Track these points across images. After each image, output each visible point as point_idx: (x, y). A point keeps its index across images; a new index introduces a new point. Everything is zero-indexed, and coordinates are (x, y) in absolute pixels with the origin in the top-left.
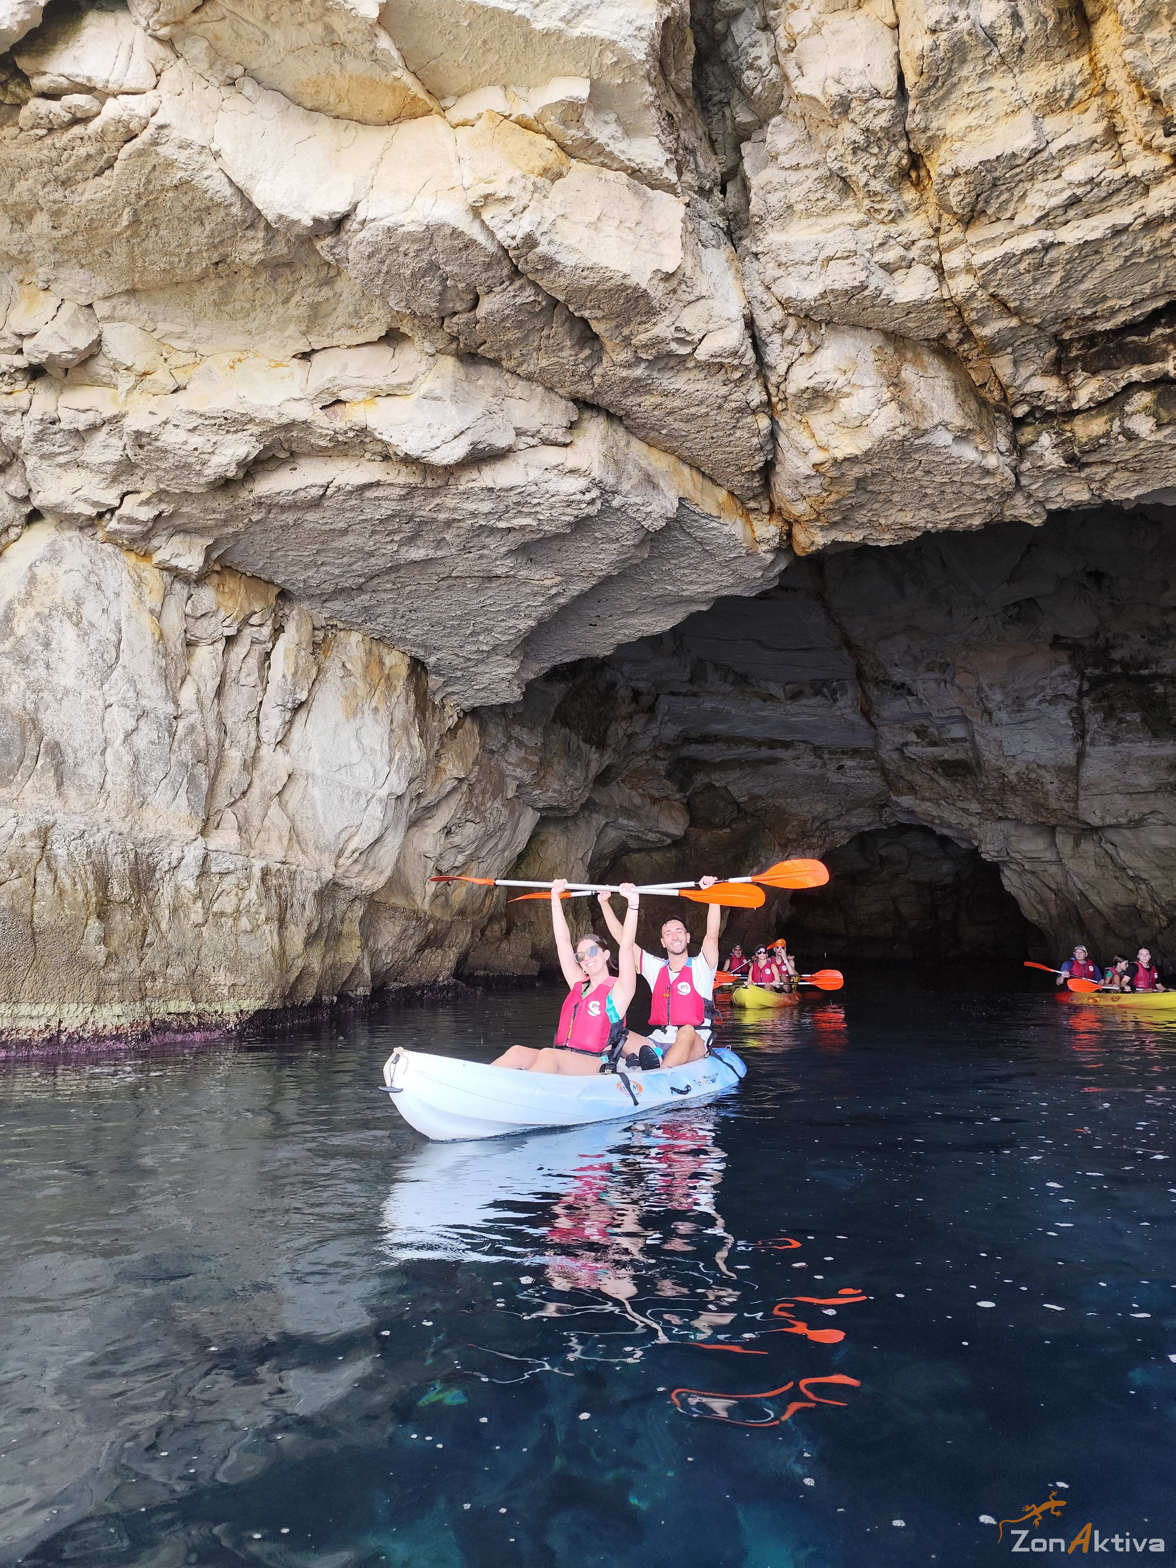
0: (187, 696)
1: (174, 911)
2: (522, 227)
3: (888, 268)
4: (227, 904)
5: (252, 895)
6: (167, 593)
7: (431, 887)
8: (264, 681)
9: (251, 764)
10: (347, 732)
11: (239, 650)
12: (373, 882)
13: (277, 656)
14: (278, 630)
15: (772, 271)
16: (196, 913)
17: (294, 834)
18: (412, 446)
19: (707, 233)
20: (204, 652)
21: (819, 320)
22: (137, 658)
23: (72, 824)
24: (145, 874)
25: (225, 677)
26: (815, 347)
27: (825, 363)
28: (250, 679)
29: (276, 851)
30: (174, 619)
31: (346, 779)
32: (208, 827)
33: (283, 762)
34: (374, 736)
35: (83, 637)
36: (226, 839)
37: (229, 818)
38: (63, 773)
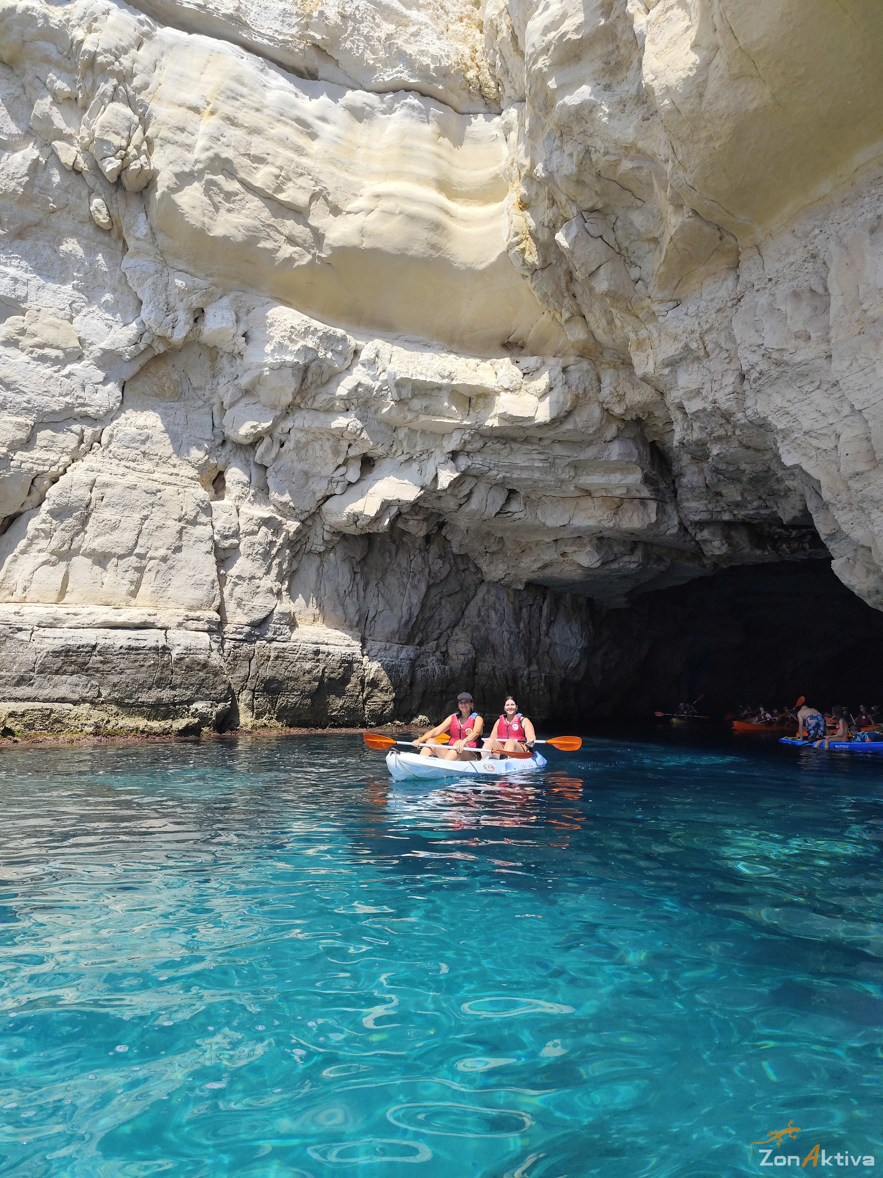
0: (522, 625)
1: (523, 688)
2: (611, 524)
3: (719, 512)
4: (535, 687)
5: (542, 684)
6: (515, 595)
7: (600, 678)
8: (541, 615)
9: (539, 642)
10: (567, 628)
11: (534, 608)
12: (577, 678)
13: (545, 607)
14: (545, 598)
15: (686, 512)
16: (528, 691)
17: (553, 665)
18: (586, 565)
19: (668, 500)
20: (524, 610)
21: (701, 525)
22: (509, 617)
23: (499, 666)
24: (515, 679)
25: (530, 617)
26: (702, 530)
27: (705, 534)
28: (537, 616)
29: (548, 670)
30: (517, 603)
31: (567, 643)
32: (529, 664)
33: (548, 640)
34: (576, 628)
35: (496, 613)
36: (534, 667)
37: (534, 660)
38: (495, 652)
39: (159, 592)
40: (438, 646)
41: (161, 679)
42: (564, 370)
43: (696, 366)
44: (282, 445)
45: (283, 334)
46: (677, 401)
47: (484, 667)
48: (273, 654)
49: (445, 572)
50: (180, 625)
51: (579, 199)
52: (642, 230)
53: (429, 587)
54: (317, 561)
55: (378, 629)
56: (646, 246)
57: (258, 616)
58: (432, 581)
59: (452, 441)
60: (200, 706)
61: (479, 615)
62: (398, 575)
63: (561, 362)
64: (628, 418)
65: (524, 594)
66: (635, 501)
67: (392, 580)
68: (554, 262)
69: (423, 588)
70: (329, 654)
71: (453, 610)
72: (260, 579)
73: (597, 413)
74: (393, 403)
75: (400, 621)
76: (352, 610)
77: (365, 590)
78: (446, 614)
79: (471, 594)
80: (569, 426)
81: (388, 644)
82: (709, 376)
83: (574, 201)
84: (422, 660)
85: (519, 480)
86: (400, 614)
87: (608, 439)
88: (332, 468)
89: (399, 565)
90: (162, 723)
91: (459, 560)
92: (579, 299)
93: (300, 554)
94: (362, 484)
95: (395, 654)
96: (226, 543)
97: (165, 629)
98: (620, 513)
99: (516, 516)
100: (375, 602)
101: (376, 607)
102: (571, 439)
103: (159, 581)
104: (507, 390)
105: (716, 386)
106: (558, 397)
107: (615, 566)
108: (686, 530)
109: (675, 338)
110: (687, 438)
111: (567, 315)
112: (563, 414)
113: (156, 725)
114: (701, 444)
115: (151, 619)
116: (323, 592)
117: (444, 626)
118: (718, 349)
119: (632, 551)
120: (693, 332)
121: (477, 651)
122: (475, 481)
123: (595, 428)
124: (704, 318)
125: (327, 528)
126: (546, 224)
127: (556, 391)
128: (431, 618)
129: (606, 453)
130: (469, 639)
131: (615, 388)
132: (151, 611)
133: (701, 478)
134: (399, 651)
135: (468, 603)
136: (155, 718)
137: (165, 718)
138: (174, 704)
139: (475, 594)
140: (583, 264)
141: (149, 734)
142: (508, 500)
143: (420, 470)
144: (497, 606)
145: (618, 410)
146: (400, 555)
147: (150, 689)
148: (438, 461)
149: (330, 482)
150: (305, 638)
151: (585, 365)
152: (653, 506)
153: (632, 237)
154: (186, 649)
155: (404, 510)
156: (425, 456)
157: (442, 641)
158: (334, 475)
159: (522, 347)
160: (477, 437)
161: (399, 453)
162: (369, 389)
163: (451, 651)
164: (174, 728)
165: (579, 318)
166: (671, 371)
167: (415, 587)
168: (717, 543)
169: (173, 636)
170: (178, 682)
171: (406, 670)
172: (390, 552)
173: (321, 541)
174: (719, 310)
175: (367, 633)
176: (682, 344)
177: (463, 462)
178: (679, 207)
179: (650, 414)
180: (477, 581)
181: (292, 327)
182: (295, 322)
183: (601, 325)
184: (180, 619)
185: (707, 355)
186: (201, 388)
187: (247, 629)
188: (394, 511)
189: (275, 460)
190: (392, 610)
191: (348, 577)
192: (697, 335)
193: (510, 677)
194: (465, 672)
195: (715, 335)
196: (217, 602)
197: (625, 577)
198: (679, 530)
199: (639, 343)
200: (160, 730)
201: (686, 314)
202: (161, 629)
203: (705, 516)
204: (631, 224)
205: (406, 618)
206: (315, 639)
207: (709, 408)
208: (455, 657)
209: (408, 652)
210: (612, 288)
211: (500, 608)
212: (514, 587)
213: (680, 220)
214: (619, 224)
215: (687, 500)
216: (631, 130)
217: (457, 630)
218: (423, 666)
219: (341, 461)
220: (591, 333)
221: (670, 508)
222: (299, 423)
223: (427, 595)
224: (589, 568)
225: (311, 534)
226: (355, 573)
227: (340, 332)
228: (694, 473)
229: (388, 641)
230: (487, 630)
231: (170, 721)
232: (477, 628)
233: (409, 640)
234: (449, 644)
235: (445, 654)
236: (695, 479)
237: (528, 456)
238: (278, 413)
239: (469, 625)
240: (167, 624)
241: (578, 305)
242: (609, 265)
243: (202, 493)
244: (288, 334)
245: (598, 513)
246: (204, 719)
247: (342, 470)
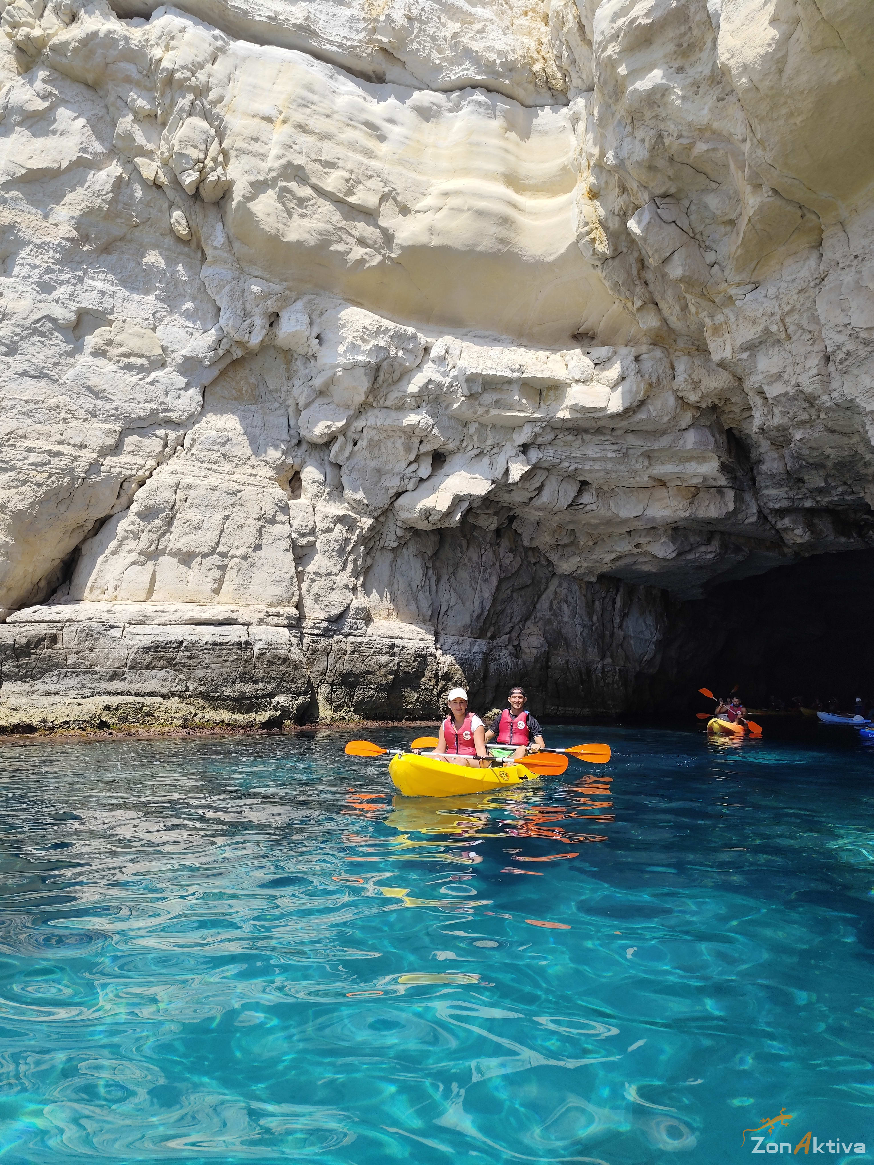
0: (595, 618)
1: (597, 682)
2: (687, 514)
3: (801, 499)
4: (609, 680)
5: (617, 677)
6: (587, 588)
7: (675, 671)
8: (614, 607)
9: (612, 634)
10: (641, 621)
11: (607, 600)
12: (652, 671)
13: (618, 600)
14: (618, 591)
15: (765, 500)
17: (627, 658)
18: (661, 556)
19: (746, 488)
20: (597, 603)
21: (781, 513)
22: (582, 611)
23: (572, 659)
24: (589, 672)
25: (603, 609)
26: (782, 518)
27: (787, 522)
28: (610, 608)
29: (622, 663)
30: (589, 595)
31: (642, 636)
32: (603, 658)
33: (621, 633)
34: (650, 620)
35: (568, 606)
36: (608, 660)
37: (608, 653)
38: (568, 645)
39: (241, 589)
40: (510, 639)
41: (244, 673)
42: (637, 359)
43: (776, 349)
44: (355, 444)
45: (355, 334)
46: (756, 386)
47: (558, 660)
48: (350, 649)
49: (516, 566)
50: (261, 621)
51: (651, 184)
52: (718, 213)
53: (500, 581)
54: (390, 556)
55: (451, 623)
56: (722, 229)
57: (335, 611)
58: (503, 575)
59: (523, 434)
60: (281, 699)
61: (551, 608)
62: (470, 570)
63: (633, 351)
64: (703, 405)
65: (597, 587)
66: (712, 490)
67: (463, 574)
68: (625, 250)
69: (494, 581)
70: (404, 648)
71: (525, 603)
72: (336, 575)
73: (671, 401)
74: (463, 398)
75: (472, 615)
76: (425, 605)
77: (437, 585)
78: (517, 608)
79: (543, 587)
80: (642, 415)
81: (461, 638)
82: (791, 359)
83: (645, 187)
84: (495, 654)
85: (591, 471)
86: (472, 608)
87: (683, 427)
88: (404, 464)
89: (470, 559)
90: (246, 716)
91: (530, 553)
92: (651, 287)
93: (374, 550)
94: (433, 480)
95: (468, 648)
96: (304, 541)
97: (247, 624)
98: (696, 502)
99: (588, 508)
100: (447, 597)
101: (448, 601)
102: (645, 428)
103: (241, 578)
104: (578, 381)
105: (799, 369)
106: (631, 386)
107: (691, 556)
108: (765, 518)
109: (754, 322)
110: (767, 423)
111: (639, 303)
112: (636, 403)
113: (240, 718)
114: (782, 429)
115: (234, 616)
116: (396, 587)
117: (516, 620)
118: (800, 331)
119: (709, 541)
120: (772, 314)
121: (549, 644)
122: (546, 473)
123: (670, 416)
124: (785, 300)
125: (399, 524)
126: (616, 212)
127: (628, 380)
128: (502, 611)
129: (681, 442)
130: (541, 633)
131: (690, 376)
132: (234, 608)
133: (781, 465)
134: (472, 645)
135: (539, 598)
136: (239, 711)
137: (248, 711)
138: (257, 698)
139: (547, 588)
140: (656, 251)
141: (234, 727)
142: (580, 492)
143: (491, 464)
144: (570, 599)
145: (693, 398)
146: (471, 549)
147: (234, 683)
148: (509, 454)
149: (403, 478)
150: (380, 632)
151: (658, 353)
152: (730, 494)
153: (707, 221)
154: (268, 643)
155: (475, 505)
156: (495, 450)
157: (514, 634)
158: (407, 472)
159: (593, 338)
160: (548, 429)
161: (470, 447)
162: (439, 385)
163: (523, 645)
164: (257, 721)
165: (651, 305)
166: (750, 356)
167: (486, 581)
168: (798, 531)
169: (255, 631)
170: (260, 676)
171: (479, 664)
172: (461, 546)
173: (394, 537)
174: (800, 291)
175: (440, 627)
176: (761, 328)
177: (534, 455)
178: (757, 187)
179: (727, 400)
180: (549, 575)
181: (364, 327)
182: (367, 322)
183: (675, 311)
184: (261, 615)
185: (789, 337)
186: (277, 391)
187: (324, 624)
188: (465, 505)
189: (348, 459)
190: (463, 604)
191: (420, 572)
192: (777, 317)
193: (584, 670)
194: (538, 665)
195: (796, 316)
196: (296, 599)
197: (701, 568)
198: (758, 518)
199: (716, 329)
200: (244, 723)
201: (766, 297)
202: (243, 624)
203: (786, 504)
204: (706, 207)
205: (478, 611)
206: (389, 633)
207: (792, 391)
208: (527, 651)
209: (480, 646)
210: (687, 274)
211: (573, 601)
212: (586, 579)
213: (759, 200)
214: (693, 208)
215: (767, 487)
216: (705, 111)
217: (528, 623)
218: (496, 659)
219: (412, 457)
220: (665, 321)
221: (748, 497)
222: (371, 421)
223: (498, 589)
224: (664, 559)
225: (384, 530)
226: (427, 568)
227: (410, 330)
228: (774, 459)
229: (461, 635)
230: (559, 623)
231: (253, 714)
232: (549, 622)
233: (481, 634)
234: (521, 638)
235: (517, 647)
236: (775, 466)
237: (601, 447)
238: (351, 412)
239: (541, 619)
240: (249, 620)
241: (651, 292)
242: (683, 249)
243: (279, 493)
244: (360, 334)
245: (674, 503)
246: (285, 712)
247: (414, 467)
